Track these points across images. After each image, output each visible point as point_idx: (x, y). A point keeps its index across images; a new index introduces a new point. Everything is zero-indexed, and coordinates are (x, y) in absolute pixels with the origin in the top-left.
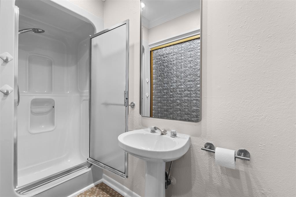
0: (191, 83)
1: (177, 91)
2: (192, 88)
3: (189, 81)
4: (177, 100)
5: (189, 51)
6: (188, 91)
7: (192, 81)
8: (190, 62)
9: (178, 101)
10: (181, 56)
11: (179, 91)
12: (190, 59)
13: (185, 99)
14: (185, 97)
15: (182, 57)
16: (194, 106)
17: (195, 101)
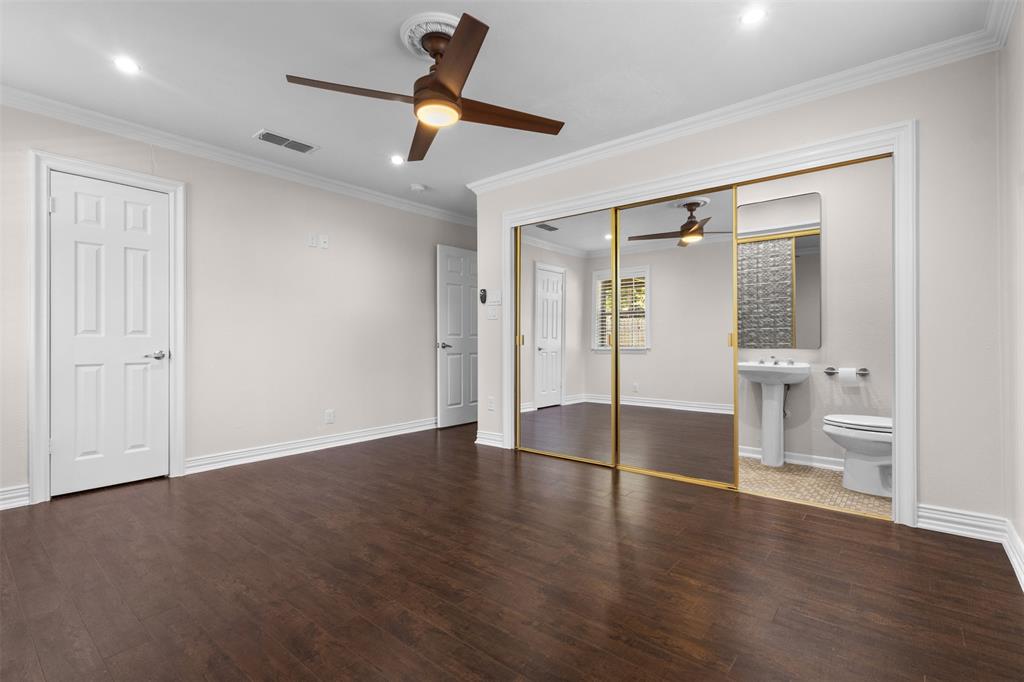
0: (776, 305)
1: (750, 317)
2: (777, 312)
3: (772, 302)
4: (750, 332)
5: (772, 257)
6: (771, 317)
7: (777, 302)
8: (774, 273)
9: (753, 334)
10: (758, 262)
11: (756, 318)
12: (773, 269)
13: (765, 331)
14: (764, 326)
15: (760, 265)
16: (781, 340)
17: (782, 333)
